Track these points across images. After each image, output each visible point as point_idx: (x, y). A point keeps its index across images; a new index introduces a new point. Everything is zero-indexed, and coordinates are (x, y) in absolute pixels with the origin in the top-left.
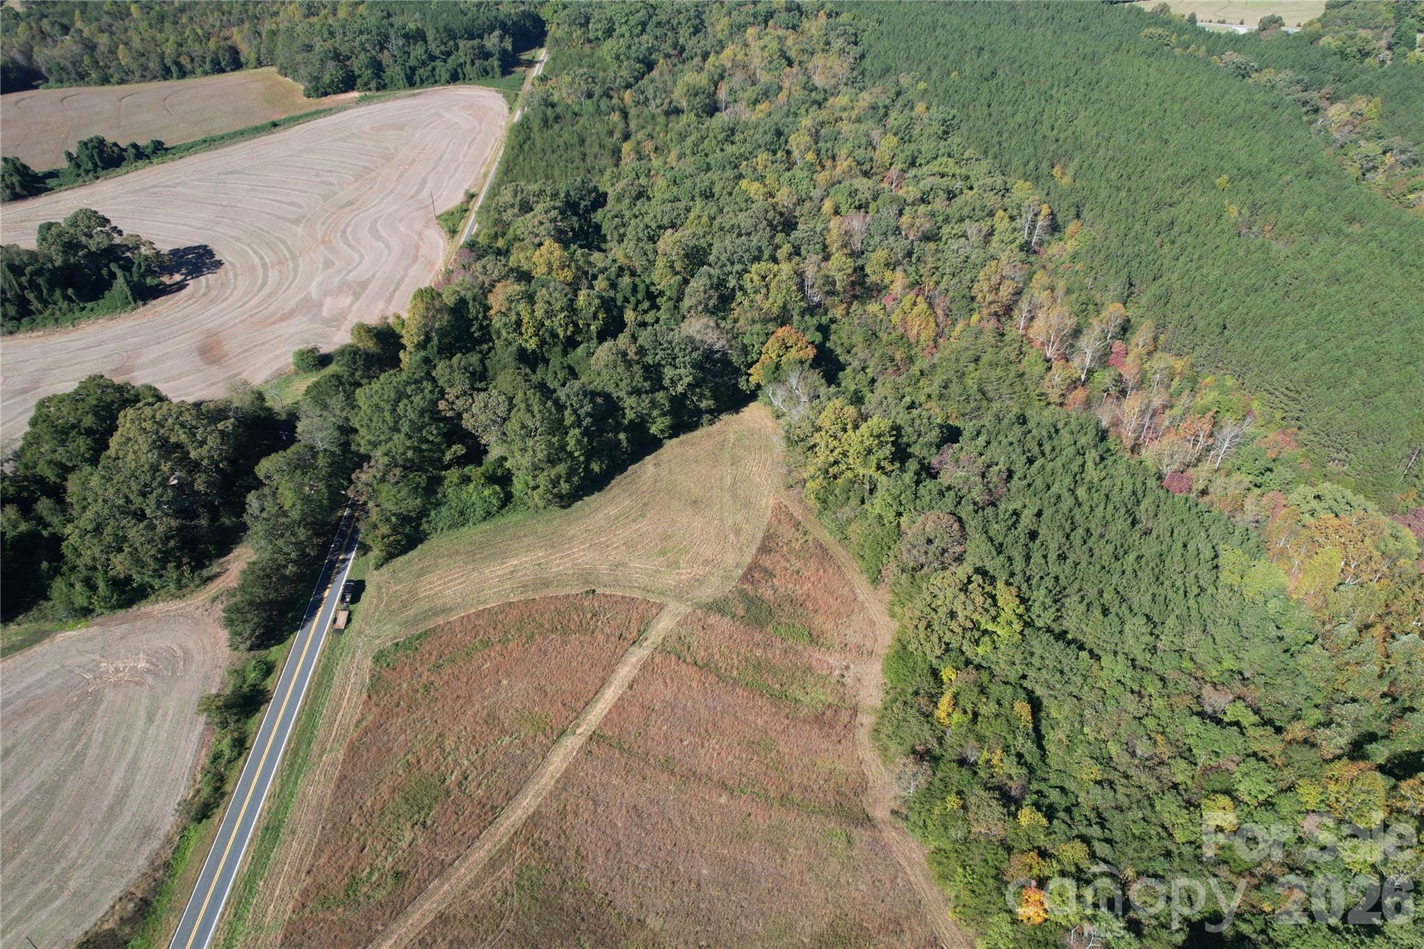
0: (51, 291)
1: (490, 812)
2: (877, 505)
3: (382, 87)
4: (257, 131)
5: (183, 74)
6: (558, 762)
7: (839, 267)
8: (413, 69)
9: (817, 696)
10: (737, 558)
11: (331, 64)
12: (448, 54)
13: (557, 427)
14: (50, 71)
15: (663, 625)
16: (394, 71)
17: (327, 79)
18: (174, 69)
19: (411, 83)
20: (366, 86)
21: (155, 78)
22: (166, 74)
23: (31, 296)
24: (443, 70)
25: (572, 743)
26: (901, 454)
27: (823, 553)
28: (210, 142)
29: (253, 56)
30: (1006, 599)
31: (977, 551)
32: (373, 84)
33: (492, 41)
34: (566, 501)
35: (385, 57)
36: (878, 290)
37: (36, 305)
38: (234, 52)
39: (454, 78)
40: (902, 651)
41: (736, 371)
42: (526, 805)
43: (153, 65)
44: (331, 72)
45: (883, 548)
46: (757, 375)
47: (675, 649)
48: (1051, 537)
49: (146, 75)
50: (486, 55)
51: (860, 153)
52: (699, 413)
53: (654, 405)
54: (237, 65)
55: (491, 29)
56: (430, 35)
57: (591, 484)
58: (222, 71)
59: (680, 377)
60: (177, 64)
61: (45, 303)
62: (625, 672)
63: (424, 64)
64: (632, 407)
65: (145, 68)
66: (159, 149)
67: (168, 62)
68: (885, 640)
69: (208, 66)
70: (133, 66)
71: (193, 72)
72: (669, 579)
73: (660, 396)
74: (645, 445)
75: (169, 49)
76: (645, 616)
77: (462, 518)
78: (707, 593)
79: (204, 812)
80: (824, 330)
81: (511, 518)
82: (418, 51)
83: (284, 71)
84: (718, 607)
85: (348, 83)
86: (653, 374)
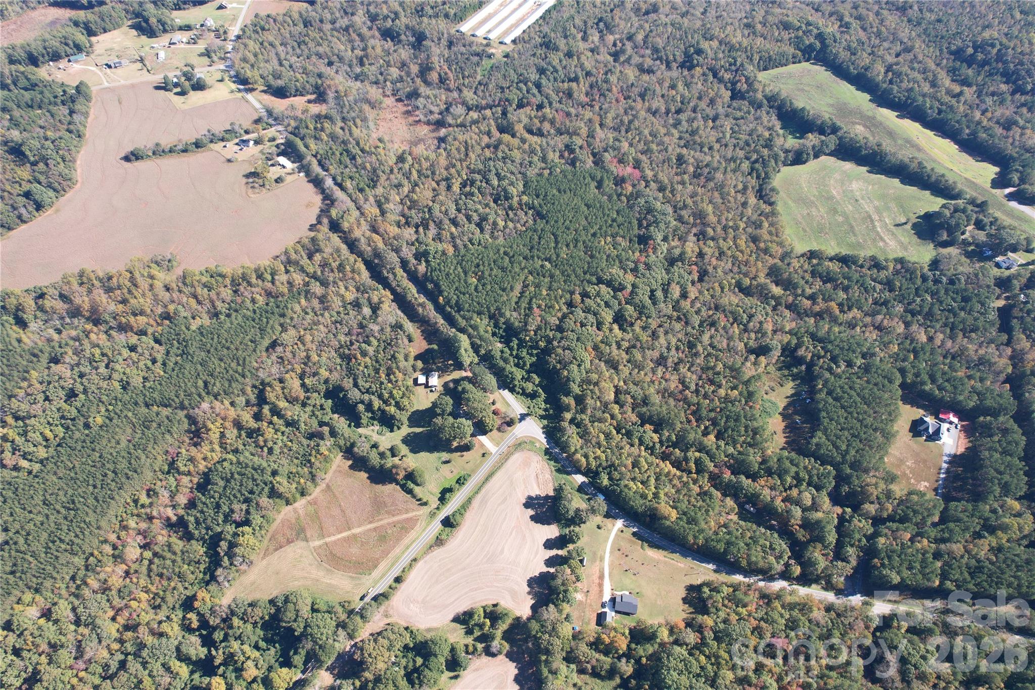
1: (376, 527)
6: (358, 529)
9: (312, 509)
25: (355, 530)
42: (371, 525)
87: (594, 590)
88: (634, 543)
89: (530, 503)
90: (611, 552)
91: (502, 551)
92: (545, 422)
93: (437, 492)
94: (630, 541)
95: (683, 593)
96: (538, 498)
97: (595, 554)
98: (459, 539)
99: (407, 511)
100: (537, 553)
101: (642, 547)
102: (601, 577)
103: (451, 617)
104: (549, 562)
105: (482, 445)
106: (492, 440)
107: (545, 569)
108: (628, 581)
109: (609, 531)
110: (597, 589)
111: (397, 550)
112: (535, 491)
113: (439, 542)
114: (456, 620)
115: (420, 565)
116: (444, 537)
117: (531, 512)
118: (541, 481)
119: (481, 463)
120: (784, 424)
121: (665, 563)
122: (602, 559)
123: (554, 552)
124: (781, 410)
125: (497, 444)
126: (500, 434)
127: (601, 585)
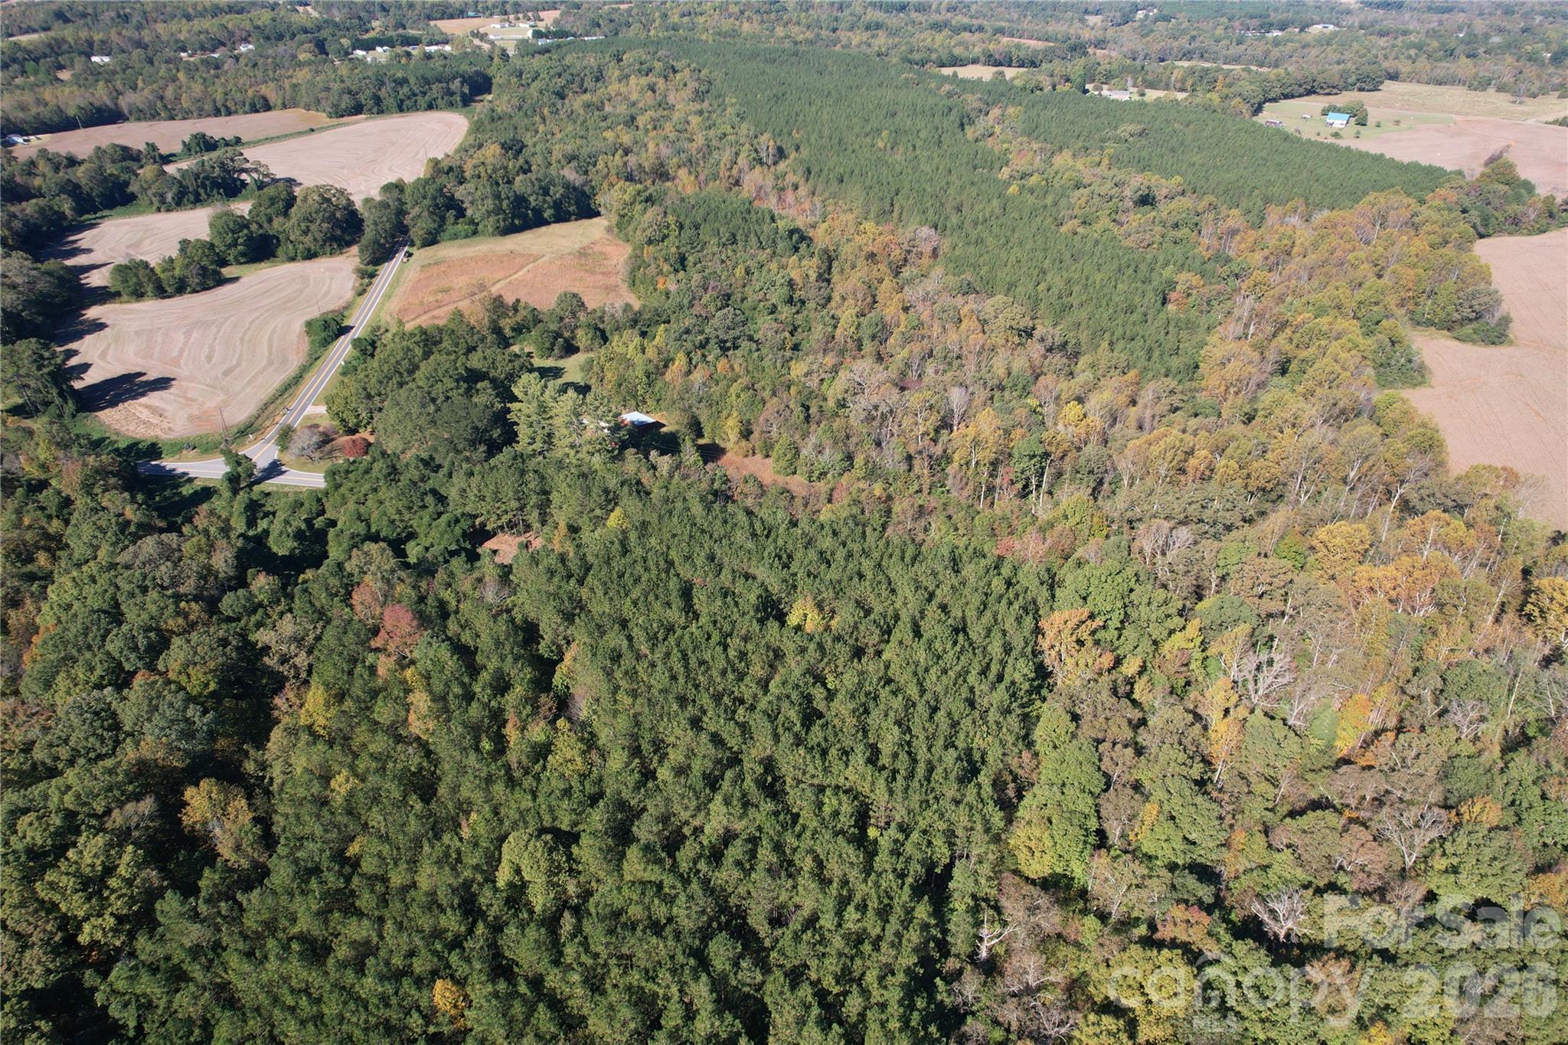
0: (212, 189)
3: (381, 112)
4: (300, 134)
5: (229, 113)
8: (402, 101)
9: (602, 270)
11: (346, 97)
12: (425, 93)
14: (131, 113)
15: (544, 259)
16: (389, 102)
17: (343, 106)
18: (223, 110)
19: (401, 109)
20: (370, 111)
21: (209, 116)
22: (217, 113)
23: (202, 191)
24: (422, 102)
25: (504, 281)
28: (271, 139)
29: (280, 102)
32: (375, 110)
33: (455, 85)
34: (503, 234)
35: (383, 93)
37: (203, 196)
38: (265, 99)
39: (430, 107)
41: (589, 197)
43: (208, 107)
44: (346, 102)
47: (548, 263)
50: (452, 94)
52: (570, 214)
53: (545, 201)
54: (268, 107)
55: (455, 78)
56: (412, 80)
57: (515, 229)
58: (257, 111)
60: (226, 107)
61: (209, 196)
63: (409, 98)
65: (201, 109)
66: (238, 142)
67: (219, 104)
69: (247, 108)
70: (193, 109)
71: (236, 112)
72: (547, 250)
73: (548, 198)
74: (542, 221)
75: (219, 97)
76: (535, 257)
77: (455, 237)
78: (566, 252)
79: (363, 293)
81: (477, 239)
82: (404, 91)
83: (308, 108)
84: (568, 254)
85: (357, 109)
86: (545, 191)
103: (241, 279)
114: (236, 278)
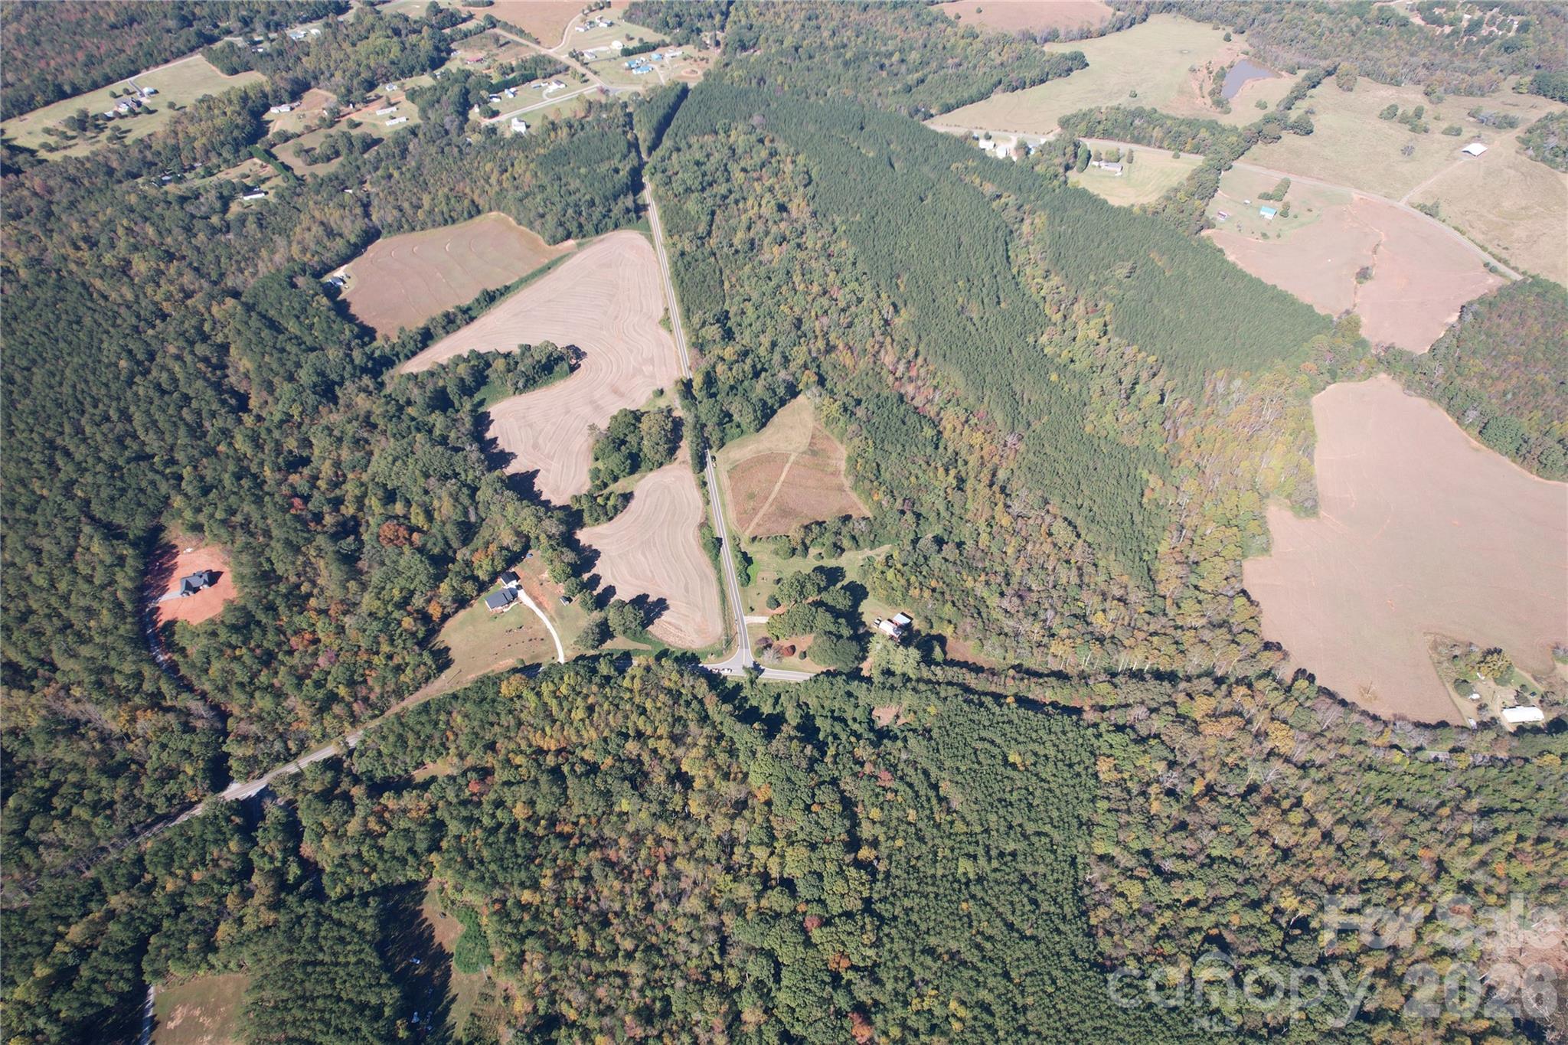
1: (766, 498)
2: (841, 424)
3: (585, 236)
4: (541, 271)
6: (777, 488)
7: (821, 344)
8: (597, 225)
9: (830, 469)
10: (806, 441)
11: (560, 229)
12: (609, 212)
13: (755, 411)
14: (383, 227)
15: (792, 458)
16: (588, 226)
23: (536, 376)
25: (779, 484)
26: (846, 410)
27: (828, 438)
28: (525, 281)
29: (487, 207)
30: (870, 442)
31: (865, 433)
33: (629, 201)
34: (758, 430)
36: (834, 347)
37: (537, 379)
38: (476, 206)
39: (616, 226)
40: (849, 457)
41: (795, 386)
42: (772, 496)
45: (843, 435)
46: (801, 387)
47: (796, 463)
48: (882, 428)
49: (435, 224)
50: (629, 211)
51: (821, 281)
52: (786, 400)
53: (775, 400)
54: (478, 209)
55: (624, 191)
56: (597, 200)
57: (764, 425)
58: (474, 216)
59: (781, 391)
60: (450, 216)
61: (540, 378)
62: (786, 469)
63: (600, 219)
64: (770, 402)
65: (434, 221)
66: (507, 290)
67: (445, 215)
68: (845, 456)
70: (428, 221)
71: (458, 220)
72: (790, 448)
73: (776, 397)
74: (774, 412)
76: (786, 457)
77: (733, 438)
78: (801, 450)
79: (708, 502)
80: (818, 366)
81: (744, 437)
82: (596, 213)
84: (804, 453)
86: (774, 391)
87: (537, 591)
88: (532, 658)
89: (661, 605)
90: (547, 631)
91: (644, 554)
92: (730, 685)
93: (755, 558)
94: (537, 656)
95: (452, 654)
96: (659, 615)
97: (562, 617)
98: (690, 540)
99: (758, 525)
100: (614, 576)
101: (522, 661)
102: (539, 605)
103: (636, 494)
104: (596, 580)
105: (763, 614)
106: (760, 625)
107: (594, 571)
108: (512, 620)
109: (565, 648)
110: (536, 594)
111: (728, 497)
112: (666, 616)
113: (705, 525)
114: (631, 494)
115: (700, 503)
116: (705, 530)
117: (652, 598)
118: (672, 630)
119: (745, 602)
120: (437, 940)
121: (489, 665)
122: (552, 619)
123: (599, 590)
124: (453, 964)
125: (750, 627)
126: (760, 637)
127: (534, 598)
